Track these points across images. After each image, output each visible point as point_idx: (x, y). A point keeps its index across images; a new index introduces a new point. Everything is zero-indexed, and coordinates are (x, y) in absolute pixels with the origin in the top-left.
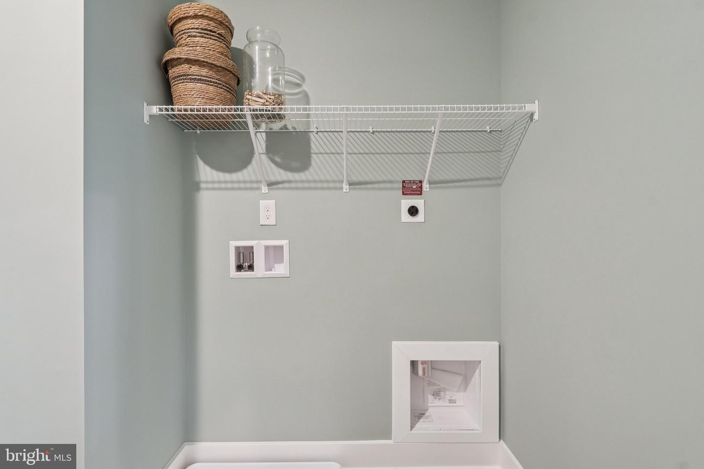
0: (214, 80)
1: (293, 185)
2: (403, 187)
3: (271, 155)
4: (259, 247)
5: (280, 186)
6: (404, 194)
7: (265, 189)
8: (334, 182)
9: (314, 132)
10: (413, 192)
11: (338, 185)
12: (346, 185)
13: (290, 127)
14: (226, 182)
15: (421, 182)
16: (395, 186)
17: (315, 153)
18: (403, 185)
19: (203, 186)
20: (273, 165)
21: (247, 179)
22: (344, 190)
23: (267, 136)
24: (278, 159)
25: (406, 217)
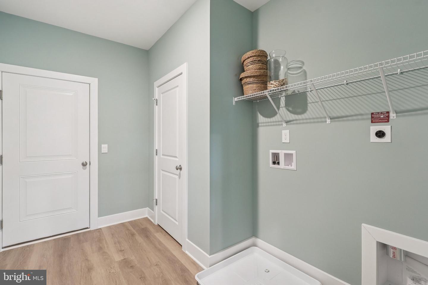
0: (255, 82)
1: (298, 122)
2: (372, 117)
3: (287, 107)
4: (282, 153)
5: (292, 122)
6: (372, 122)
7: (284, 125)
8: (321, 118)
9: (309, 91)
10: (380, 121)
11: (323, 120)
12: (329, 119)
13: (296, 91)
14: (268, 122)
15: (388, 112)
16: (365, 117)
17: (310, 103)
18: (372, 116)
19: (260, 125)
20: (288, 112)
21: (277, 120)
22: (327, 123)
23: (285, 98)
24: (291, 109)
25: (374, 139)
